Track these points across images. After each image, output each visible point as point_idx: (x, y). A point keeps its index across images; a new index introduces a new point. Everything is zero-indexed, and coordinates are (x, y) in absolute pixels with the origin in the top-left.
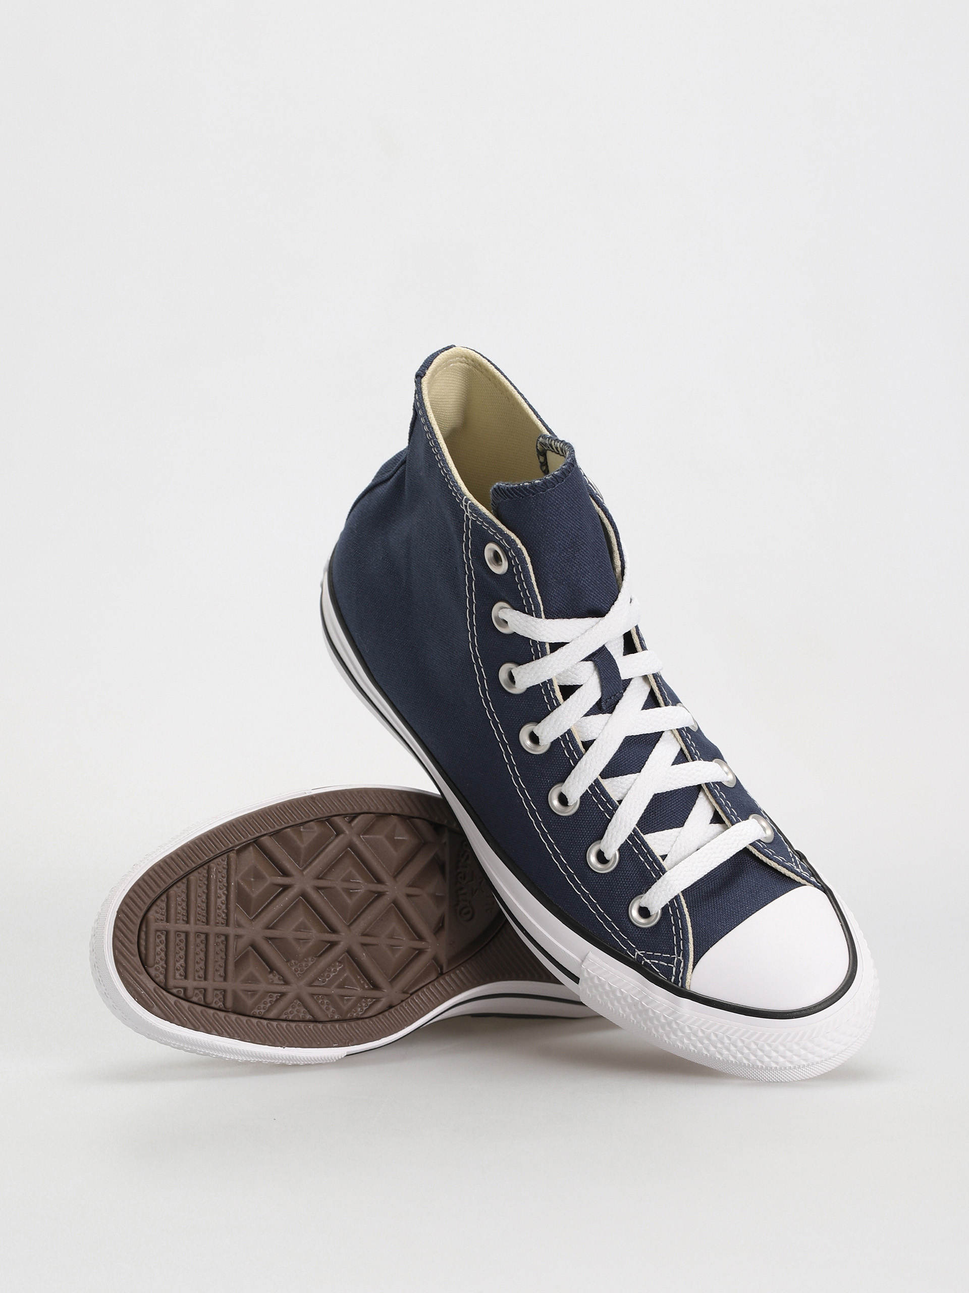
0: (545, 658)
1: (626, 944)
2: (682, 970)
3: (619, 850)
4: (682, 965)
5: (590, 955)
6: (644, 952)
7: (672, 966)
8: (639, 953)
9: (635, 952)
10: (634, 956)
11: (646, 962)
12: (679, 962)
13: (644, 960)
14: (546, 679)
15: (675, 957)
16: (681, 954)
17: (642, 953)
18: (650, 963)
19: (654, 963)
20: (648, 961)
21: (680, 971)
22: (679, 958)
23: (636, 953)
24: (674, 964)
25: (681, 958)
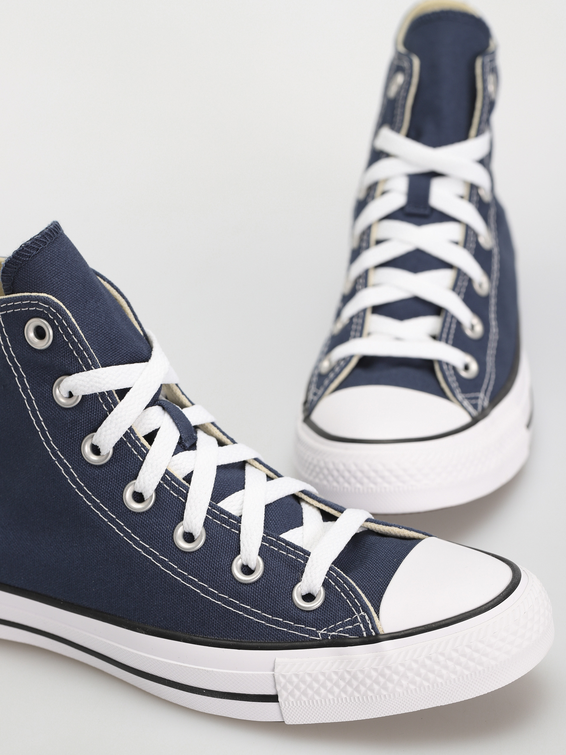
0: (118, 406)
1: (306, 632)
2: (369, 622)
3: (259, 555)
4: (367, 617)
5: (278, 660)
6: (325, 629)
7: (358, 624)
8: (322, 631)
9: (317, 634)
10: (319, 637)
11: (332, 636)
12: (363, 617)
13: (329, 635)
14: (126, 429)
15: (357, 616)
16: (361, 610)
17: (325, 631)
18: (337, 634)
19: (340, 632)
20: (334, 633)
21: (368, 624)
22: (360, 614)
23: (319, 634)
24: (358, 622)
25: (362, 613)
